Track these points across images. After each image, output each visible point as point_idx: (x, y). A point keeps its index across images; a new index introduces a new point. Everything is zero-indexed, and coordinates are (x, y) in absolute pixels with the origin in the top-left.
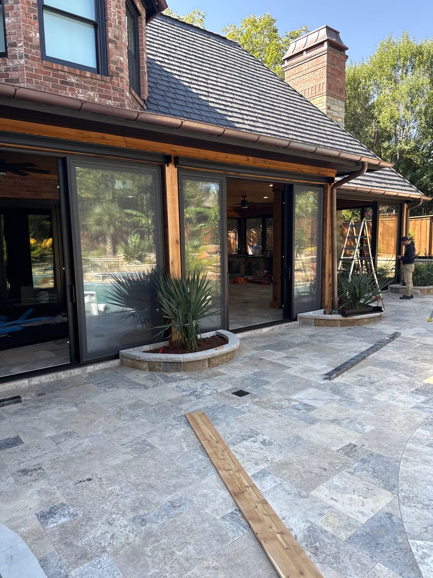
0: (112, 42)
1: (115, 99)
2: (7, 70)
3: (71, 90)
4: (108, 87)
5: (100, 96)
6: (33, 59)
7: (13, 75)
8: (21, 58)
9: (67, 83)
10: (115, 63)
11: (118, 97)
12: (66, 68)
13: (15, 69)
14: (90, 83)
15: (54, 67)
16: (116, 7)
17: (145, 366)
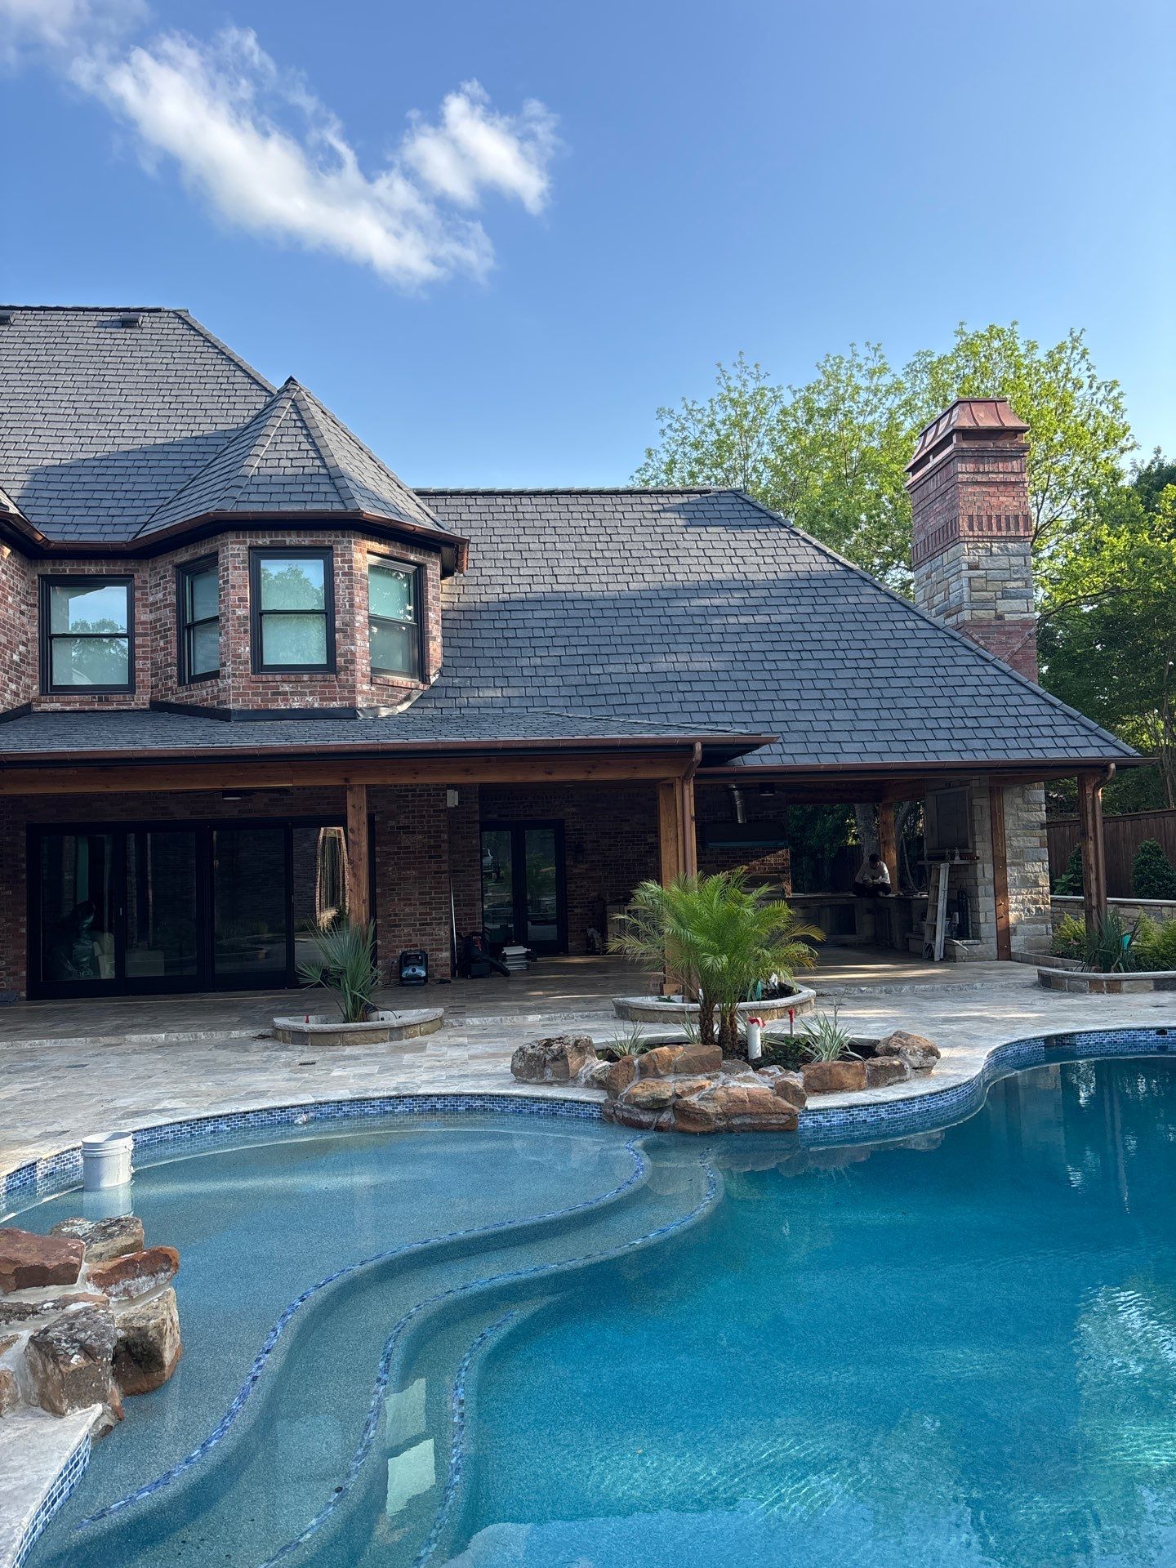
0: (342, 631)
2: (219, 691)
3: (283, 700)
4: (335, 687)
5: (322, 699)
6: (241, 676)
7: (223, 696)
8: (229, 678)
9: (279, 694)
10: (342, 655)
11: (347, 695)
12: (278, 678)
13: (224, 690)
14: (308, 687)
15: (264, 679)
16: (347, 588)
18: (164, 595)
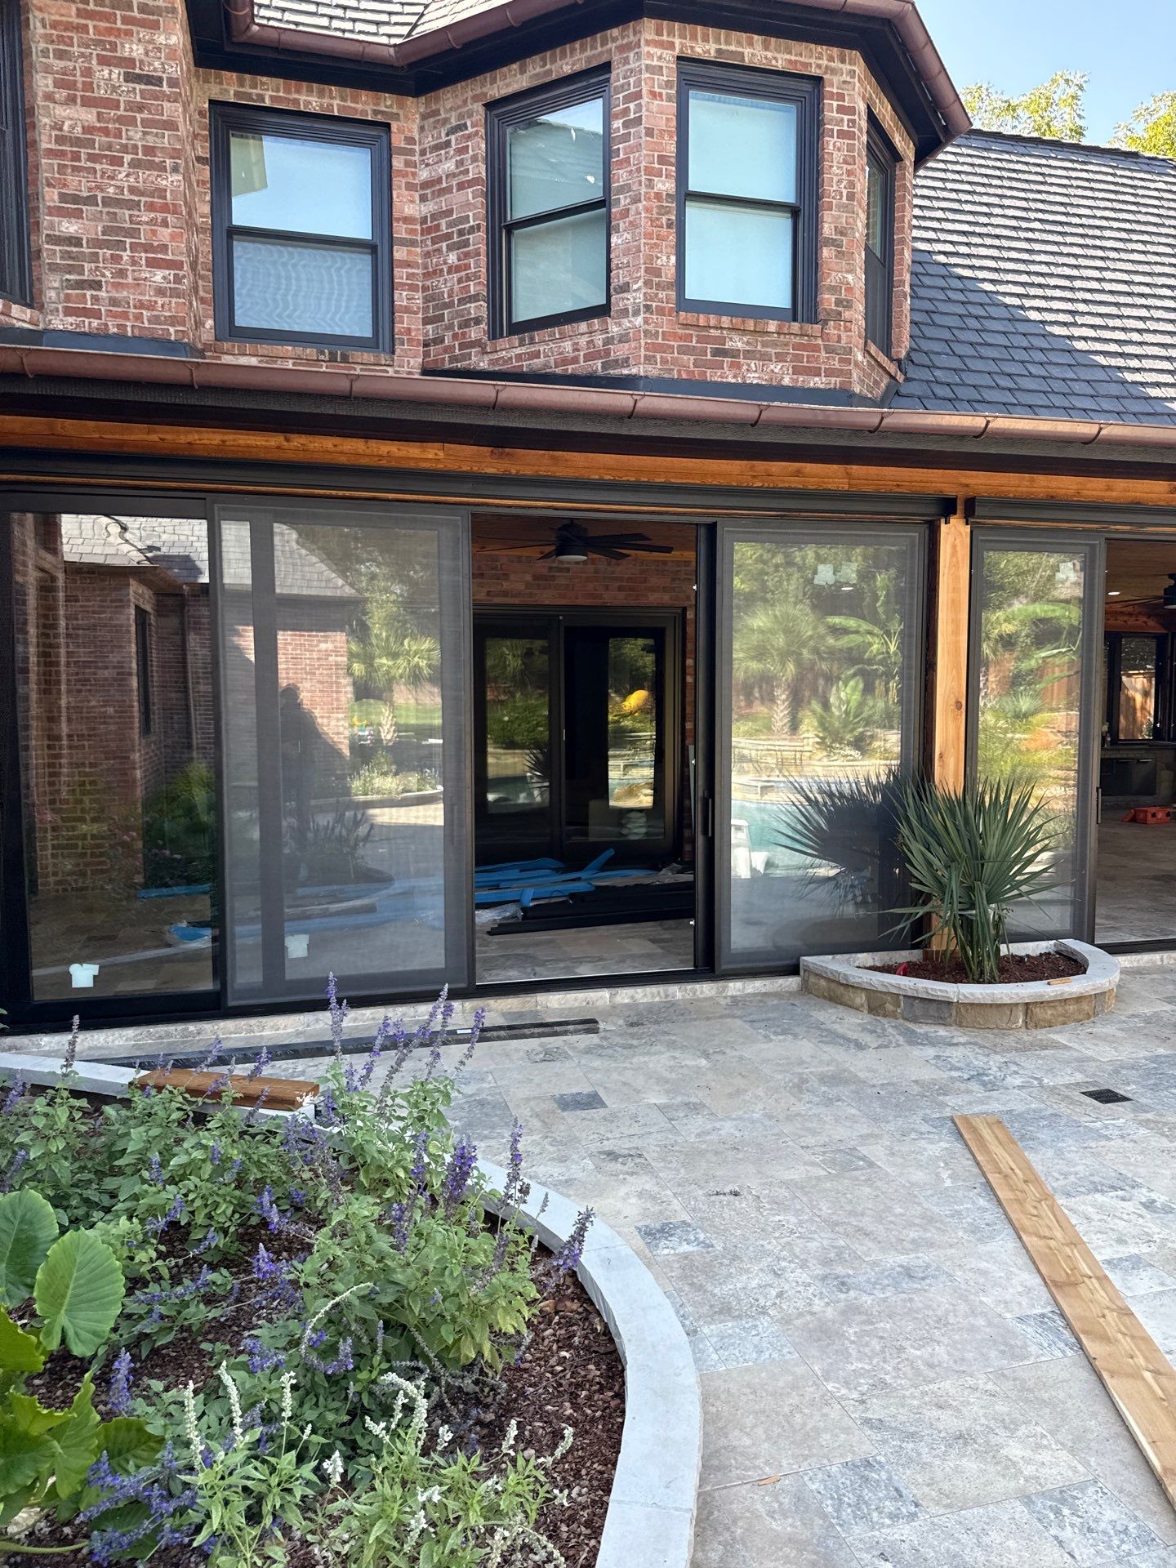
0: (831, 242)
1: (830, 373)
2: (608, 341)
3: (732, 366)
4: (816, 348)
5: (796, 370)
6: (661, 311)
7: (619, 351)
8: (636, 313)
9: (725, 353)
10: (834, 289)
11: (837, 366)
12: (726, 321)
13: (624, 338)
14: (774, 344)
15: (702, 322)
16: (846, 162)
17: (860, 999)
18: (460, 163)
